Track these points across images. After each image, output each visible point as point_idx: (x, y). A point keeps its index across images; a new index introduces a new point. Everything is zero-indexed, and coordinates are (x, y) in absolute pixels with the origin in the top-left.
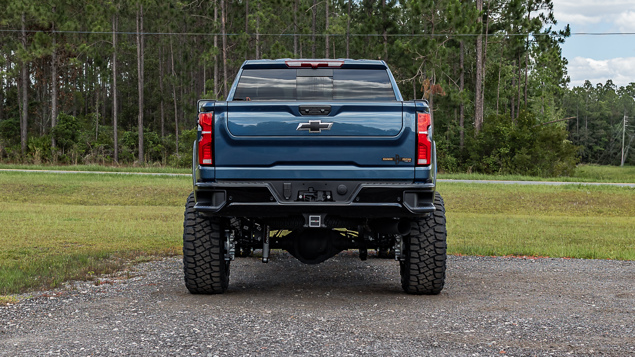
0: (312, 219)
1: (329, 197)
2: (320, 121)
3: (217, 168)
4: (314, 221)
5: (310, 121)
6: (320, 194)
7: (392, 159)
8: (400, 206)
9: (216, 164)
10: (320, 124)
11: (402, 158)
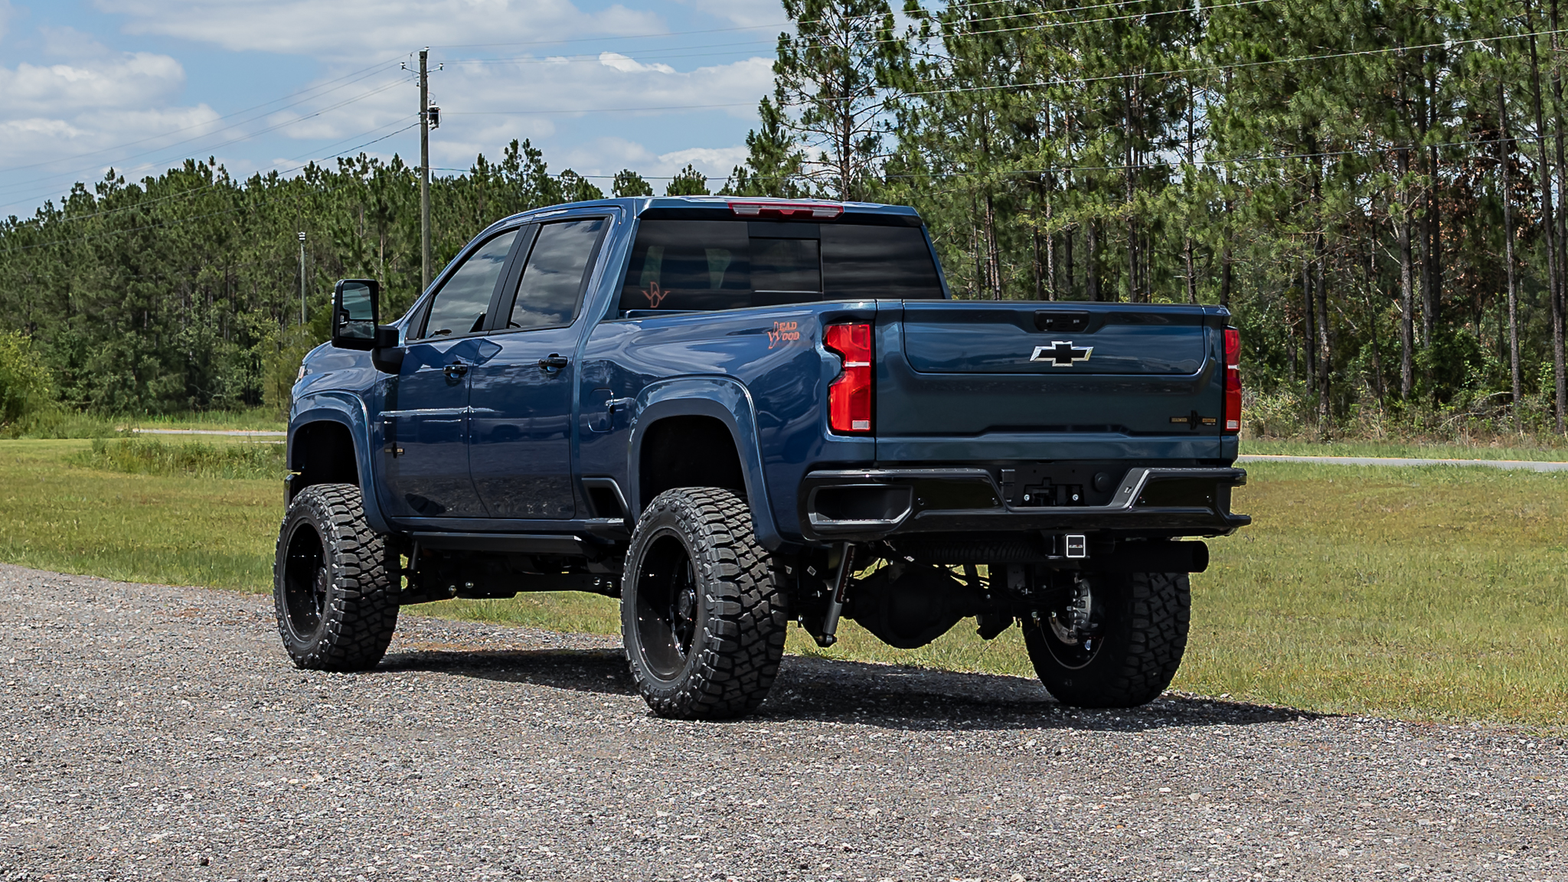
0: (1072, 541)
1: (1076, 497)
2: (1070, 343)
3: (879, 440)
4: (1074, 546)
5: (1054, 343)
6: (1061, 493)
7: (1185, 420)
8: (1209, 511)
9: (879, 429)
10: (1073, 348)
11: (1201, 418)
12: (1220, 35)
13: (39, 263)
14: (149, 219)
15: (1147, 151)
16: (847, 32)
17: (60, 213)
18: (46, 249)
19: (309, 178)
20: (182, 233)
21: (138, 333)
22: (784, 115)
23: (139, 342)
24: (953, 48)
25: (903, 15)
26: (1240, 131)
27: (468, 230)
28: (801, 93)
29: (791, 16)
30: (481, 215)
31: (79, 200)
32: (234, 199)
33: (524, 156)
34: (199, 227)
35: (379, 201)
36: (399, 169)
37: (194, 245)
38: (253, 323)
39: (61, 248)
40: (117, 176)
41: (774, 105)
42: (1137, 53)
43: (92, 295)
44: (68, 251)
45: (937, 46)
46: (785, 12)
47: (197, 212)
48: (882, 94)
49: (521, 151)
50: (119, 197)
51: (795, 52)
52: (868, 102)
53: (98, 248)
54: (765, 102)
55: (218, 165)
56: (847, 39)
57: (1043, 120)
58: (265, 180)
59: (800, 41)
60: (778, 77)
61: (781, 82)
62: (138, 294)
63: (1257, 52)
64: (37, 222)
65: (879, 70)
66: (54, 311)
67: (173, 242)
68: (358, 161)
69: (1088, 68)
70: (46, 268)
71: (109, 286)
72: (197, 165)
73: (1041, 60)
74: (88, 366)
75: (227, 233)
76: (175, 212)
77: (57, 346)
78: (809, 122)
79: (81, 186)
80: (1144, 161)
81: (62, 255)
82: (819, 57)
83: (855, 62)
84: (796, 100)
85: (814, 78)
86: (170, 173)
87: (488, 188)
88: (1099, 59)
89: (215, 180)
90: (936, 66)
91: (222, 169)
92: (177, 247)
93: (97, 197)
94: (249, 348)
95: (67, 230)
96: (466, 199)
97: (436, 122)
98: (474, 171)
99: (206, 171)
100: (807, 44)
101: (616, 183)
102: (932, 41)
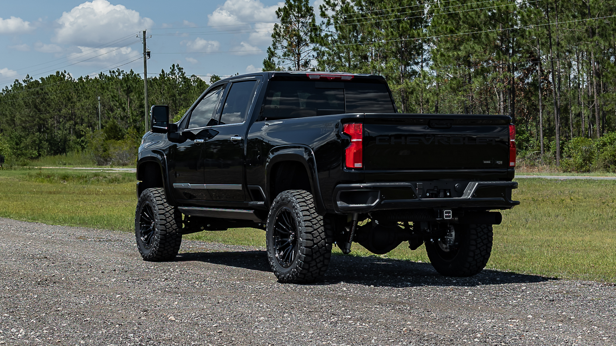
12: (436, 23)
13: (4, 108)
14: (43, 92)
15: (408, 66)
16: (299, 24)
17: (10, 91)
18: (6, 103)
19: (100, 77)
20: (55, 97)
21: (40, 133)
22: (276, 53)
23: (40, 136)
24: (338, 28)
25: (320, 17)
26: (443, 58)
27: (158, 96)
28: (282, 45)
29: (278, 17)
30: (163, 91)
31: (17, 86)
32: (74, 85)
33: (177, 70)
34: (61, 95)
35: (127, 86)
36: (132, 74)
37: (60, 101)
38: (82, 129)
39: (11, 103)
40: (30, 77)
41: (273, 50)
42: (405, 30)
43: (24, 119)
44: (14, 104)
45: (332, 28)
46: (276, 16)
47: (60, 90)
48: (312, 46)
49: (176, 68)
50: (32, 85)
51: (280, 31)
52: (306, 49)
53: (25, 102)
54: (269, 49)
55: (67, 73)
56: (298, 26)
57: (370, 55)
58: (84, 78)
59: (282, 26)
60: (273, 39)
61: (275, 41)
62: (40, 118)
63: (450, 29)
64: (2, 94)
65: (311, 37)
66: (10, 125)
67: (52, 100)
68: (117, 71)
69: (387, 36)
70: (6, 110)
71: (29, 116)
72: (60, 73)
73: (370, 33)
74: (22, 145)
75: (71, 97)
76: (52, 89)
77: (11, 138)
78: (285, 56)
79: (17, 81)
80: (407, 69)
81: (12, 105)
82: (289, 32)
83: (302, 34)
84: (280, 48)
85: (287, 40)
86: (50, 76)
87: (165, 81)
88: (392, 32)
89: (66, 78)
90: (331, 35)
91: (68, 74)
92: (54, 102)
93: (24, 84)
94: (80, 138)
95: (14, 96)
96: (157, 85)
97: (149, 57)
98: (160, 75)
99: (64, 75)
100: (285, 27)
101: (211, 79)
102: (330, 27)
